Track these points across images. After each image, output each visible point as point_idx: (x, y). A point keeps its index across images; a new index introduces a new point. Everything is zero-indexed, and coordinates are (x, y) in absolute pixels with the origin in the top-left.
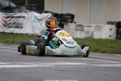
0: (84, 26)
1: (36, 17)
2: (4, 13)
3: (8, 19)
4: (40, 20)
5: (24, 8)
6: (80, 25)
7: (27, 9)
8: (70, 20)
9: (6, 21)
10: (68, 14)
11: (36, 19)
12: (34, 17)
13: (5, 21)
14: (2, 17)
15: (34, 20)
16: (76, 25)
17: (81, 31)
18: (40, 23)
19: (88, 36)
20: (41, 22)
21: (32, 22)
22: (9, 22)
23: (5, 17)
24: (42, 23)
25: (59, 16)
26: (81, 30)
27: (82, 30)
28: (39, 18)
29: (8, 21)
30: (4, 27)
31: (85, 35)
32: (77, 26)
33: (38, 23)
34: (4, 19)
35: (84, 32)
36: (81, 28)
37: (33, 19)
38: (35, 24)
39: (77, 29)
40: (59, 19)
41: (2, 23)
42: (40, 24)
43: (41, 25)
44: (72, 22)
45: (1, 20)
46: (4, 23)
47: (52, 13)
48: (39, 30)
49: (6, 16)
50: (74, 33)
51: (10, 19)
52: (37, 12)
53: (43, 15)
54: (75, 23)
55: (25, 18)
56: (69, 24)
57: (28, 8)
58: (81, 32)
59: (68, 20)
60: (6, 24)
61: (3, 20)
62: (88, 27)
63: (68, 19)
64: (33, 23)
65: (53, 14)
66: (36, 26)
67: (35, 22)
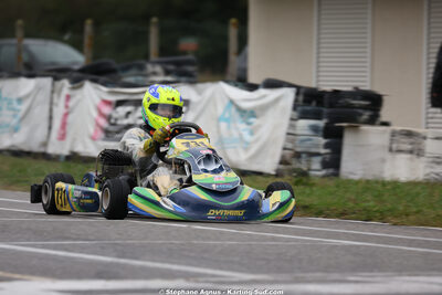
0: (425, 138)
1: (232, 102)
2: (105, 89)
3: (122, 110)
4: (248, 114)
5: (158, 69)
6: (409, 134)
7: (167, 73)
8: (366, 115)
9: (115, 115)
10: (359, 94)
11: (233, 109)
12: (226, 101)
13: (108, 118)
14: (98, 101)
15: (227, 115)
16: (394, 134)
17: (414, 156)
18: (249, 124)
19: (437, 174)
20: (252, 120)
21: (219, 120)
22: (126, 122)
23: (107, 103)
24: (260, 126)
25: (326, 101)
26: (411, 152)
27: (417, 152)
28: (245, 105)
29: (121, 118)
30: (104, 140)
31: (428, 171)
32: (396, 138)
33: (242, 126)
34: (107, 110)
35: (423, 159)
36: (411, 144)
37: (220, 109)
38: (229, 127)
39: (394, 146)
40: (325, 110)
41: (98, 125)
42: (249, 127)
43: (252, 133)
44: (373, 121)
45: (95, 114)
46: (103, 123)
47: (298, 88)
48: (246, 149)
49: (113, 98)
50: (383, 161)
51: (129, 108)
52: (236, 86)
53: (264, 96)
54: (385, 124)
55: (191, 106)
56: (365, 128)
57: (171, 67)
58: (411, 159)
59: (361, 115)
60: (112, 128)
61: (101, 114)
62: (437, 138)
63: (360, 111)
64: (223, 125)
65: (302, 91)
66: (235, 135)
67: (227, 120)
